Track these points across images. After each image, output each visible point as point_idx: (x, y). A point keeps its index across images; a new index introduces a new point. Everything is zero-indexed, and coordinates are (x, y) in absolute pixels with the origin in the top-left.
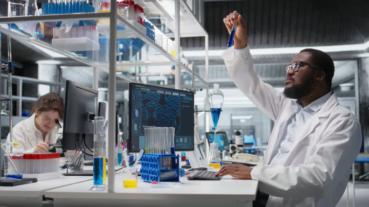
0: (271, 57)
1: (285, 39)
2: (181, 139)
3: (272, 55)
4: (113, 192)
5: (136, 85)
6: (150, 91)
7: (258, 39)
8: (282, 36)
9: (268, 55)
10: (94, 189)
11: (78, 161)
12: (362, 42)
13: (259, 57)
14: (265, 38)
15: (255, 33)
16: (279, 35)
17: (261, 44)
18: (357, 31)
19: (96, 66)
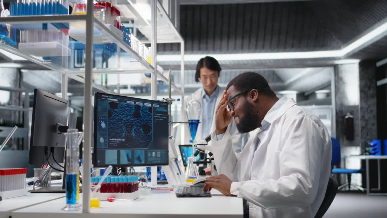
0: (246, 63)
1: (260, 43)
2: (154, 153)
3: (247, 61)
4: (88, 212)
5: (103, 96)
6: (118, 101)
7: (232, 44)
8: (257, 41)
9: (242, 61)
10: (67, 209)
11: (45, 176)
12: (339, 48)
13: (232, 63)
14: (239, 42)
15: (229, 37)
16: (253, 40)
17: (235, 49)
18: (334, 37)
19: (66, 73)
